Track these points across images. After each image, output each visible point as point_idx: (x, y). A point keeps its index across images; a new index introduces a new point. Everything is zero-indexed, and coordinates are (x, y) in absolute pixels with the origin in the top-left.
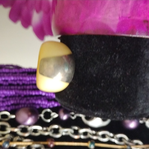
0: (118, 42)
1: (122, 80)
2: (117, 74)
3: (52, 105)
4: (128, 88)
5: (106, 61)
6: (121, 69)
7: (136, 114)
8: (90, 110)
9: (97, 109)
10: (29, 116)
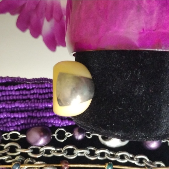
0: (140, 56)
1: (144, 98)
2: (139, 91)
3: (66, 124)
4: (151, 106)
5: (127, 77)
6: (143, 86)
7: (160, 134)
8: (109, 131)
9: (117, 130)
10: (41, 136)
